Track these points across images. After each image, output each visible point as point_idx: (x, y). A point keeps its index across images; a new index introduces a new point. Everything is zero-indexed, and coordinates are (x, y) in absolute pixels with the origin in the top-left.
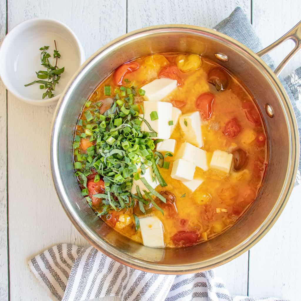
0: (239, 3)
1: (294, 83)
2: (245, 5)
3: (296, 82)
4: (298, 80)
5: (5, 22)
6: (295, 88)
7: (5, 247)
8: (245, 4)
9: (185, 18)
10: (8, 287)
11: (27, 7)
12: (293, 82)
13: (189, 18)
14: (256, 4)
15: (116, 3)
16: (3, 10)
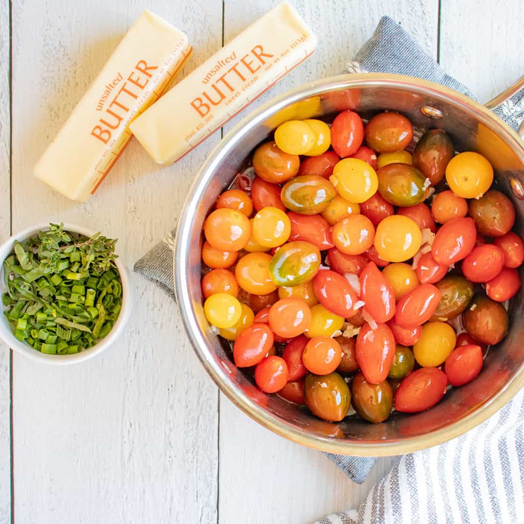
0: (416, 31)
1: (510, 114)
2: (427, 35)
3: (512, 111)
4: (514, 108)
5: (8, 54)
6: (513, 122)
7: (7, 439)
8: (428, 33)
9: (324, 56)
10: (10, 507)
11: (47, 30)
12: (507, 113)
13: (331, 57)
14: (446, 34)
15: (205, 27)
16: (4, 33)
